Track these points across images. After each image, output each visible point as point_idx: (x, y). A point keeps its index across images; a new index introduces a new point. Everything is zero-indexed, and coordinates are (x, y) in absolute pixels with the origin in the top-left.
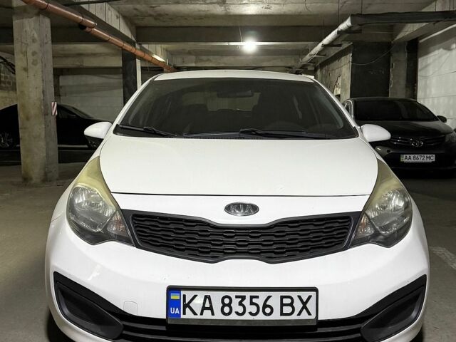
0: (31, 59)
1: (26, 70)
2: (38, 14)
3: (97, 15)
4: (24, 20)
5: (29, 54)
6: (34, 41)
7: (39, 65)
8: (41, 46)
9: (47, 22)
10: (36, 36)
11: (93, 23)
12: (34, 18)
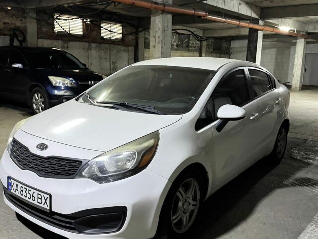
0: (157, 40)
1: (154, 47)
2: (162, 14)
3: (218, 6)
4: (156, 17)
5: (156, 37)
6: (159, 29)
7: (161, 44)
8: (162, 33)
9: (170, 17)
10: (160, 27)
11: (205, 14)
12: (161, 16)
